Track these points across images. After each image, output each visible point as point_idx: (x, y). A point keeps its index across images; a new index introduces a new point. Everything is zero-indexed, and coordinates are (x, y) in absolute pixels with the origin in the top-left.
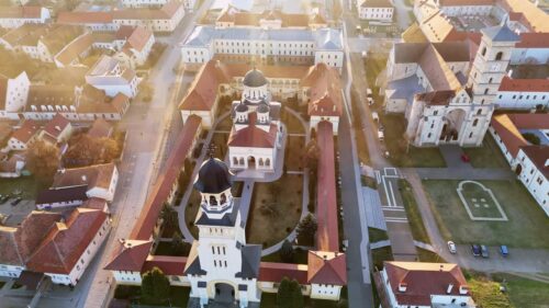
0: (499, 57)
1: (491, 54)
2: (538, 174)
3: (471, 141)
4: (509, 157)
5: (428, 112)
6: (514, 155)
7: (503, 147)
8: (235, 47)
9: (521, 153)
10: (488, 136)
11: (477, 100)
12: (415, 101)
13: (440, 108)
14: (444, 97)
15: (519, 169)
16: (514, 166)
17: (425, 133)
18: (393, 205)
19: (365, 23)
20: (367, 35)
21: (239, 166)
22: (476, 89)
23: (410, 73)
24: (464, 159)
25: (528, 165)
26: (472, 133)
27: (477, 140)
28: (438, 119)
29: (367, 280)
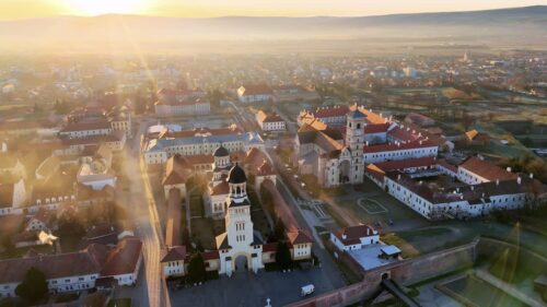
0: (359, 126)
1: (354, 125)
2: (397, 185)
3: (357, 181)
4: (380, 184)
5: (329, 164)
6: (383, 182)
7: (375, 180)
8: (184, 151)
9: (385, 178)
10: (365, 178)
11: (354, 153)
12: (319, 160)
13: (334, 161)
14: (336, 154)
15: (387, 187)
16: (384, 187)
17: (330, 178)
18: (323, 216)
19: (268, 132)
20: (272, 138)
21: (218, 212)
22: (352, 147)
23: (310, 150)
24: (356, 190)
25: (391, 182)
26: (356, 175)
27: (360, 180)
28: (335, 168)
29: (322, 247)
